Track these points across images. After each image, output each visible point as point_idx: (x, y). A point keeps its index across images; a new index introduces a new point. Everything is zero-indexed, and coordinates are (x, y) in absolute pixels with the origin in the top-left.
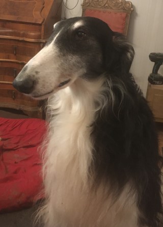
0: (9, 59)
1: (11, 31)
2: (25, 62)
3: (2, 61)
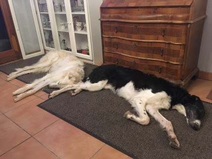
0: (157, 40)
1: (161, 15)
2: (172, 42)
3: (151, 42)
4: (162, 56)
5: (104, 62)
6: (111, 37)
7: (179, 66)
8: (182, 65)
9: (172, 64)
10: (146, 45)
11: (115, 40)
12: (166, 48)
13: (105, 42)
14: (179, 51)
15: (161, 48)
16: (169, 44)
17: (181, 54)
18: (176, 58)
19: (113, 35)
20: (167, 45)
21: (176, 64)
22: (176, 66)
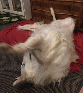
4: (69, 11)
5: (32, 17)
7: (80, 18)
8: (81, 17)
9: (75, 16)
10: (59, 3)
12: (72, 5)
14: (80, 7)
15: (68, 5)
16: (74, 2)
18: (78, 13)
20: (72, 3)
21: (78, 17)
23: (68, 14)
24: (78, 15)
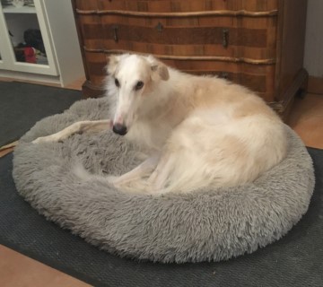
2: (245, 12)
3: (198, 17)
4: (226, 46)
6: (99, 12)
7: (268, 68)
8: (274, 64)
9: (251, 64)
10: (186, 24)
11: (109, 20)
12: (235, 26)
13: (86, 26)
14: (265, 31)
15: (222, 28)
16: (241, 16)
17: (270, 38)
18: (259, 49)
19: (103, 8)
20: (235, 20)
21: (260, 64)
22: (261, 68)
23: (223, 58)
24: (262, 59)
